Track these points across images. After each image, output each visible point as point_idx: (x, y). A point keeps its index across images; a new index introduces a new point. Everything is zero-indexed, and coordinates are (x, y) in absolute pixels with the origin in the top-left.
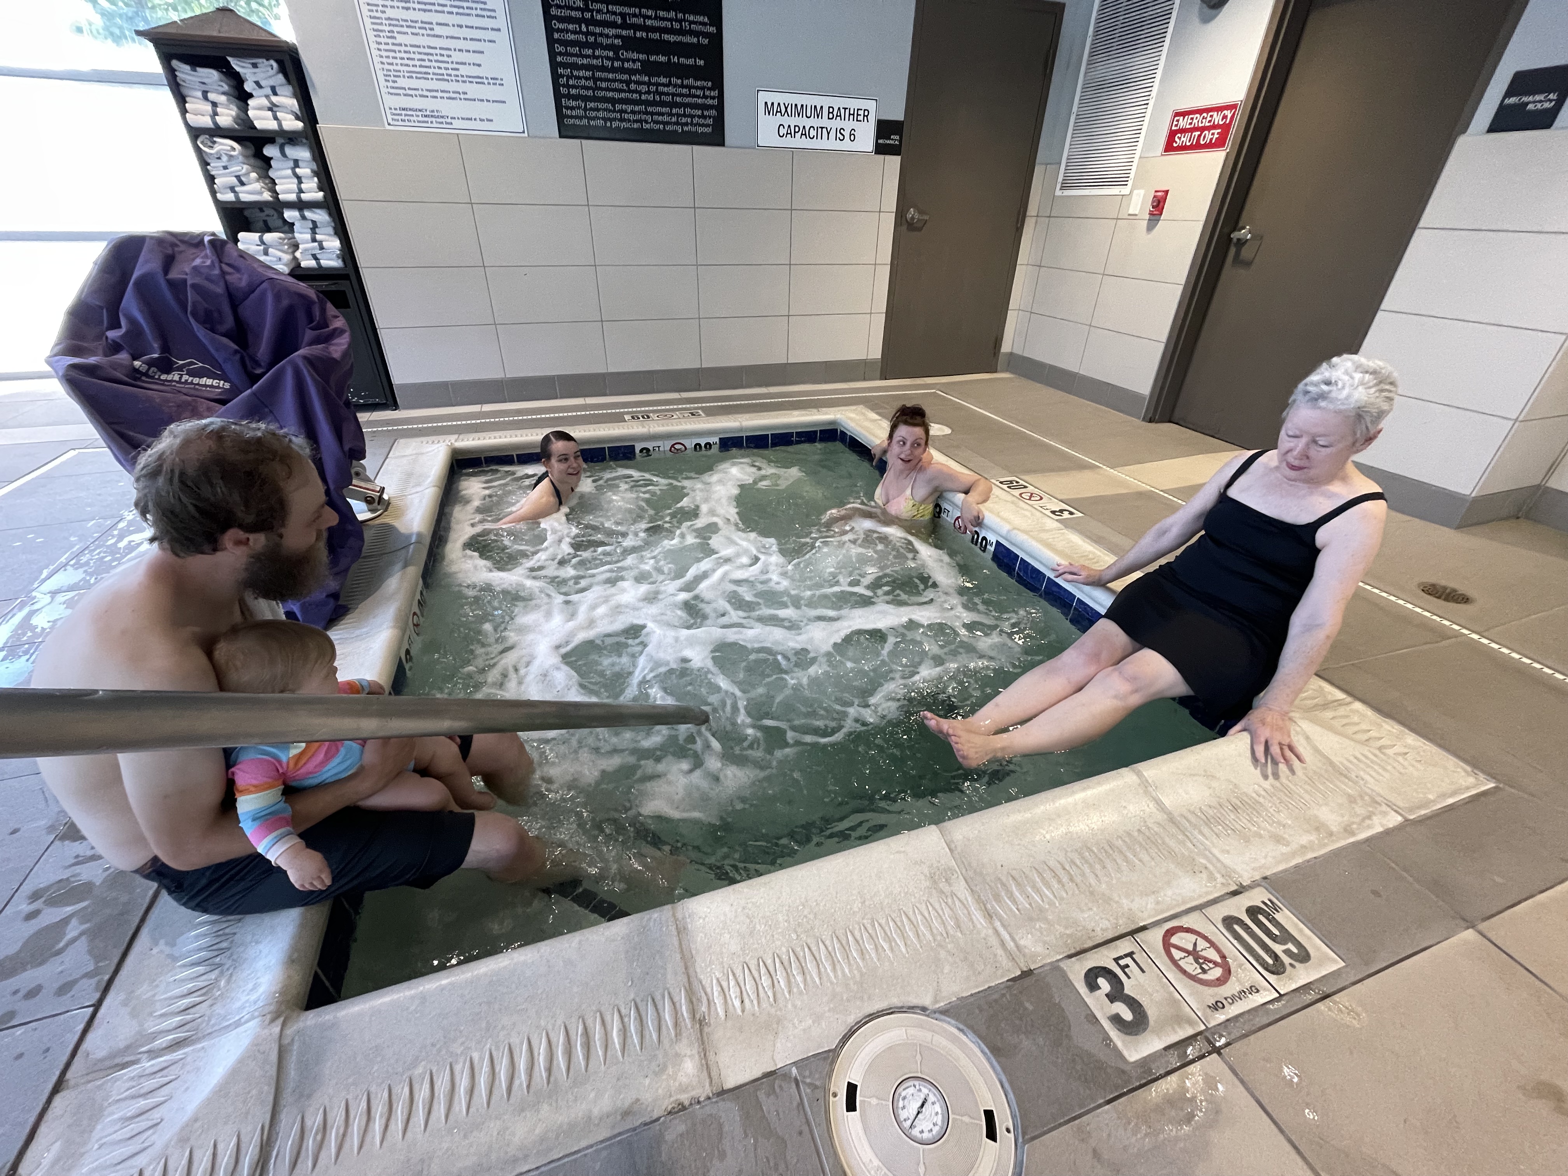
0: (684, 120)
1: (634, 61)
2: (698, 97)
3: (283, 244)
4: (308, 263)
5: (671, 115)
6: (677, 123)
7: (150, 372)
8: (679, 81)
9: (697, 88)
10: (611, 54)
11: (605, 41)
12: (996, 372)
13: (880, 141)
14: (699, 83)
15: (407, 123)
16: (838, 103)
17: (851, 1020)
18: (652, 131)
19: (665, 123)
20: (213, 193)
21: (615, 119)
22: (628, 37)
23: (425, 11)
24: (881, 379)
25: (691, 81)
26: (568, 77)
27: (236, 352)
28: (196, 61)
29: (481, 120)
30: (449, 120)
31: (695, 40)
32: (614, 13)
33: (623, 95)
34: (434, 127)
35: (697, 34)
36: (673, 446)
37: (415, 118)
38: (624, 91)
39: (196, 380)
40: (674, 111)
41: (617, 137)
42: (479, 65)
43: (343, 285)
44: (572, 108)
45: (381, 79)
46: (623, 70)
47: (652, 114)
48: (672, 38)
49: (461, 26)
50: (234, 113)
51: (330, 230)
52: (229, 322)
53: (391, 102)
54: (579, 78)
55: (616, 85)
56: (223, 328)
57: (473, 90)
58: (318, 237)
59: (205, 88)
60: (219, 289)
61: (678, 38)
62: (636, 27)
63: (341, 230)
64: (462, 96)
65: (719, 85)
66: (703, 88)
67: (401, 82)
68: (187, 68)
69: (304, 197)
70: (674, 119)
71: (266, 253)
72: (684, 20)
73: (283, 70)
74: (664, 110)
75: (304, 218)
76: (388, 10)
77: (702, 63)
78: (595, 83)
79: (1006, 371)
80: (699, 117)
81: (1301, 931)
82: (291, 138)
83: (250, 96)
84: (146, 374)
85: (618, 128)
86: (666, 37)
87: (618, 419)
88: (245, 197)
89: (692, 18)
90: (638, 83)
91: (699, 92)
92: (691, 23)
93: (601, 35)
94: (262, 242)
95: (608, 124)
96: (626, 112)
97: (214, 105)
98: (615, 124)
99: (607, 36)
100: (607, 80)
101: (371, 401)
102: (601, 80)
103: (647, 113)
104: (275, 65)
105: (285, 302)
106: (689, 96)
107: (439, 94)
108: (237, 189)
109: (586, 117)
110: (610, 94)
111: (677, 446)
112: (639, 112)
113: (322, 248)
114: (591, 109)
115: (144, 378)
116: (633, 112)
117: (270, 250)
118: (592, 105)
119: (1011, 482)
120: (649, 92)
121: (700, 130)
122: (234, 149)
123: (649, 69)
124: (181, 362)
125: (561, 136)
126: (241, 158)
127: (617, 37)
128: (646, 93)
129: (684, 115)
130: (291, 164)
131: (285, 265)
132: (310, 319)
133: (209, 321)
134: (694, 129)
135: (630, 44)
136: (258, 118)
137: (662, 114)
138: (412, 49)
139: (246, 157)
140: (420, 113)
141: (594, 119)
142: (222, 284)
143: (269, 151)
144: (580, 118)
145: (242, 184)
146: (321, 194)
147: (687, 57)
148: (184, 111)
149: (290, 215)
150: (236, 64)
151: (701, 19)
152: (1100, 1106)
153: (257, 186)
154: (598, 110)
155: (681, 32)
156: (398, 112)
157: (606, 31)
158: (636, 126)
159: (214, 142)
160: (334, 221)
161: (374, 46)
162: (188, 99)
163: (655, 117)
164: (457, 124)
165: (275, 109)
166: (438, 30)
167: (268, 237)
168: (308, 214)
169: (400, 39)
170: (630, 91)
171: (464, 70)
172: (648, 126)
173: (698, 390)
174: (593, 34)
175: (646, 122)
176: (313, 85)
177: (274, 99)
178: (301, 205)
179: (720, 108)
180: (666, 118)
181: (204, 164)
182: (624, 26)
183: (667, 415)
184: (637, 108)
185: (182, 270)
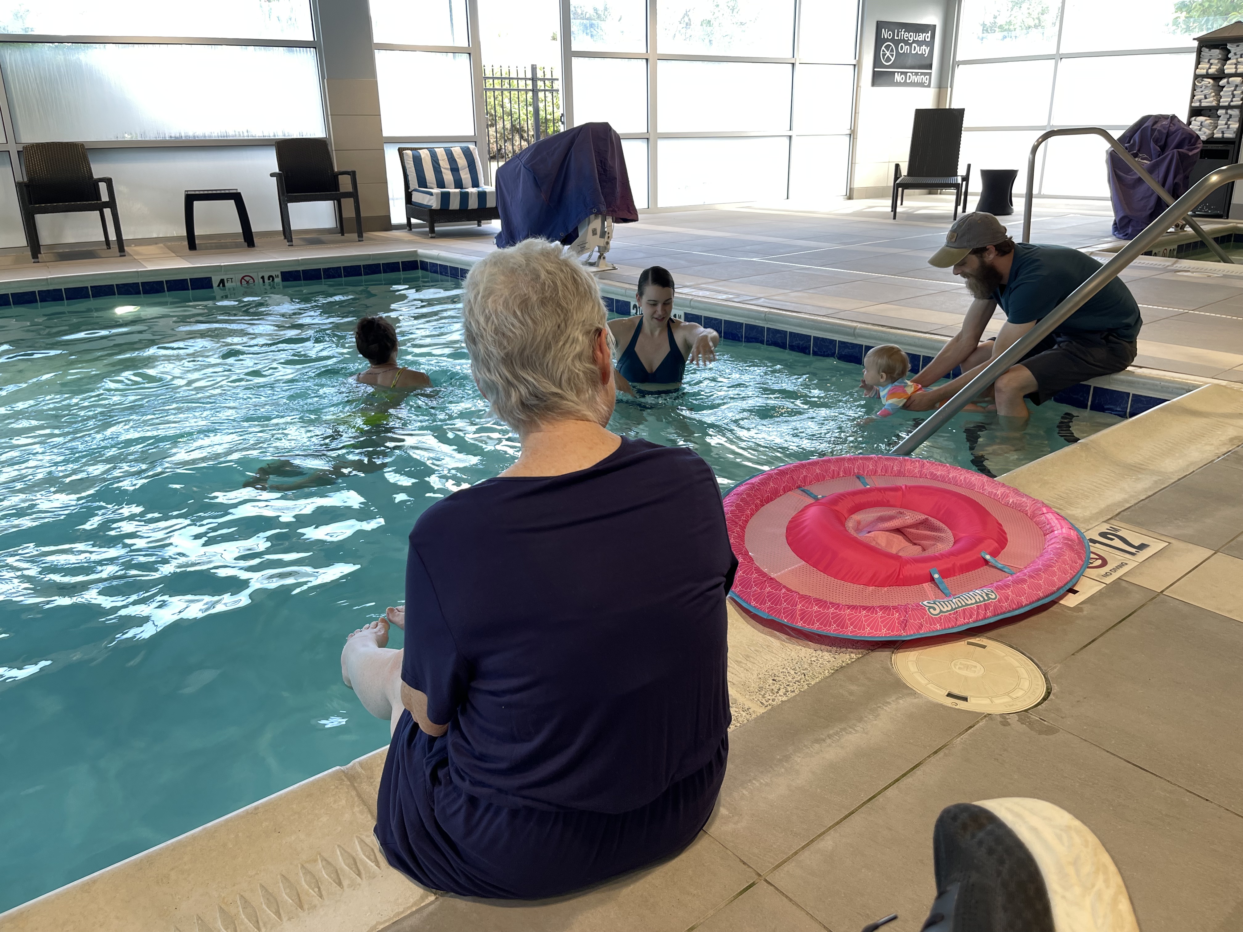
3: (1210, 125)
4: (1218, 135)
20: (1191, 102)
27: (1159, 154)
28: (1214, 47)
43: (1230, 147)
50: (1218, 67)
51: (1237, 119)
52: (1162, 143)
56: (1159, 144)
58: (1230, 123)
59: (1211, 57)
68: (1208, 50)
69: (1233, 103)
71: (1200, 130)
75: (1227, 113)
83: (1229, 59)
88: (1204, 104)
94: (1201, 125)
97: (1212, 64)
108: (1203, 101)
113: (1228, 128)
117: (1203, 129)
122: (1210, 83)
124: (1141, 155)
126: (1211, 87)
130: (1233, 89)
131: (1207, 136)
133: (1156, 141)
136: (1227, 68)
139: (1213, 86)
145: (1206, 98)
148: (1196, 69)
149: (1221, 112)
150: (1230, 46)
153: (1212, 99)
159: (1203, 80)
160: (1241, 115)
162: (1201, 63)
165: (1237, 64)
167: (1206, 121)
168: (1230, 111)
177: (1240, 59)
178: (1229, 107)
181: (1194, 89)
185: (1158, 126)
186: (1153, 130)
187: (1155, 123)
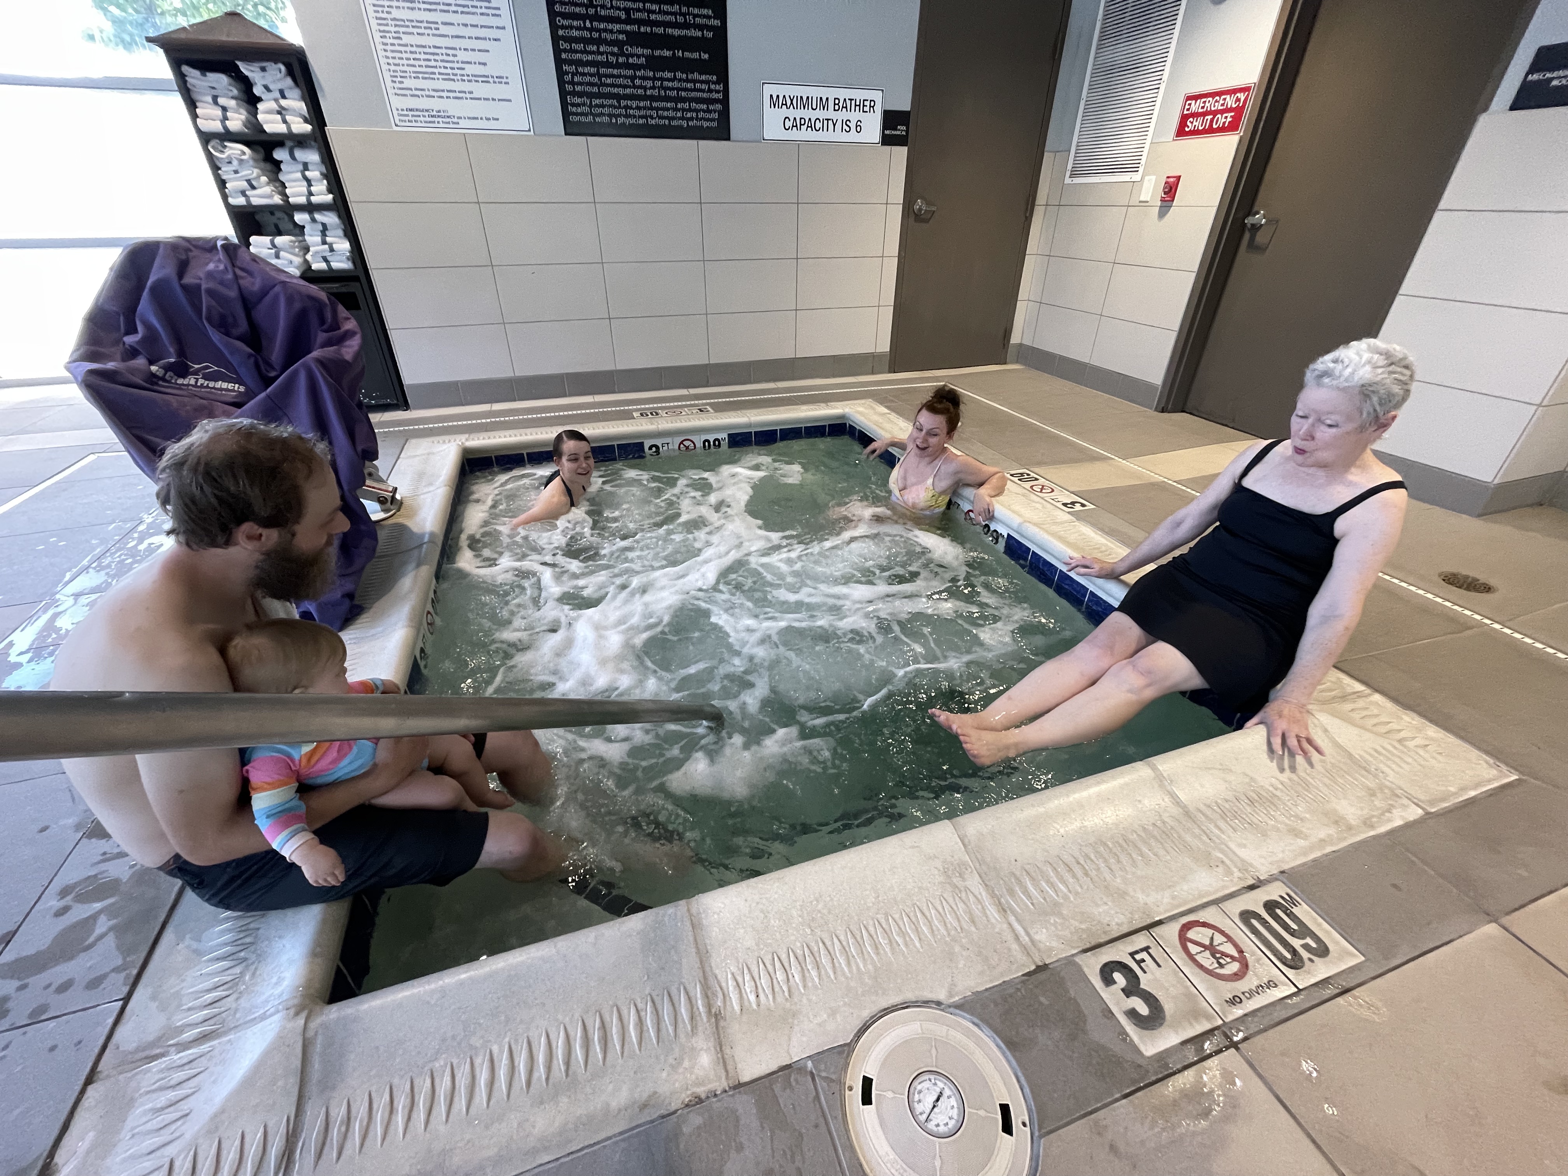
0: (689, 115)
1: (638, 56)
2: (703, 91)
3: (294, 247)
4: (318, 265)
5: (676, 109)
6: (683, 118)
7: (167, 377)
8: (684, 76)
9: (702, 82)
10: (616, 50)
11: (609, 37)
12: (1005, 363)
13: (887, 132)
14: (703, 77)
15: (414, 124)
16: (843, 94)
17: (866, 1014)
18: (657, 126)
19: (670, 119)
20: (225, 197)
21: (620, 115)
22: (634, 32)
23: (430, 10)
24: (890, 372)
25: (696, 76)
26: (573, 75)
27: (250, 356)
28: (206, 66)
29: (488, 119)
30: (455, 120)
31: (699, 34)
32: (619, 9)
33: (628, 91)
34: (441, 127)
35: (701, 27)
36: (682, 443)
37: (422, 119)
38: (629, 87)
39: (211, 384)
40: (679, 106)
41: (623, 133)
42: (485, 64)
43: (353, 287)
44: (578, 105)
45: (388, 80)
46: (627, 66)
47: (657, 109)
48: (676, 32)
49: (466, 25)
50: (243, 117)
51: (340, 232)
52: (243, 326)
53: (397, 103)
54: (583, 74)
55: (620, 81)
56: (235, 332)
57: (480, 89)
58: (328, 239)
59: (215, 92)
60: (233, 293)
61: (684, 32)
62: (640, 22)
63: (351, 232)
64: (468, 96)
65: (724, 78)
66: (707, 82)
67: (408, 83)
68: (196, 73)
69: (314, 199)
70: (679, 114)
71: (277, 256)
72: (689, 14)
73: (291, 73)
74: (669, 105)
75: (314, 220)
76: (394, 11)
77: (706, 56)
78: (600, 79)
79: (1017, 362)
80: (704, 111)
81: (1319, 925)
82: (300, 141)
83: (259, 99)
84: (163, 379)
85: (624, 124)
86: (670, 31)
87: (627, 416)
88: (256, 201)
89: (696, 11)
90: (644, 78)
91: (704, 86)
92: (695, 16)
93: (605, 30)
94: (274, 246)
95: (614, 121)
96: (631, 108)
97: (224, 109)
98: (621, 120)
99: (611, 31)
100: (612, 76)
101: (382, 402)
102: (606, 76)
103: (652, 108)
104: (283, 68)
105: (297, 306)
106: (695, 90)
107: (445, 94)
108: (247, 193)
109: (591, 114)
110: (616, 90)
111: (687, 443)
112: (645, 108)
113: (332, 250)
114: (597, 106)
115: (161, 383)
116: (638, 108)
117: (282, 254)
118: (597, 101)
119: (1022, 474)
120: (653, 88)
121: (706, 124)
122: (244, 153)
123: (654, 63)
124: (196, 366)
125: (566, 134)
126: (251, 163)
127: (620, 32)
128: (651, 88)
129: (690, 110)
130: (301, 167)
131: (297, 268)
132: (322, 321)
133: (224, 326)
134: (699, 123)
135: (634, 39)
136: (267, 122)
137: (668, 109)
138: (418, 50)
139: (255, 160)
140: (426, 114)
141: (601, 115)
142: (235, 287)
143: (279, 154)
144: (586, 115)
145: (253, 188)
146: (331, 196)
147: (691, 51)
148: (194, 116)
149: (300, 218)
150: (245, 68)
151: (705, 11)
152: (1117, 1100)
153: (268, 189)
154: (603, 106)
155: (686, 26)
156: (405, 112)
157: (610, 26)
158: (641, 121)
159: (226, 146)
160: (344, 223)
161: (380, 47)
162: (198, 104)
163: (660, 112)
164: (463, 123)
165: (283, 112)
166: (444, 30)
167: (280, 240)
168: (317, 216)
169: (406, 39)
170: (634, 87)
171: (470, 69)
172: (653, 122)
173: (707, 385)
174: (598, 30)
175: (652, 117)
176: (322, 90)
177: (283, 102)
178: (310, 208)
179: (725, 101)
180: (671, 114)
181: (215, 168)
182: (629, 21)
183: (675, 412)
184: (642, 104)
185: (196, 275)
186: (192, 292)
187: (183, 267)
